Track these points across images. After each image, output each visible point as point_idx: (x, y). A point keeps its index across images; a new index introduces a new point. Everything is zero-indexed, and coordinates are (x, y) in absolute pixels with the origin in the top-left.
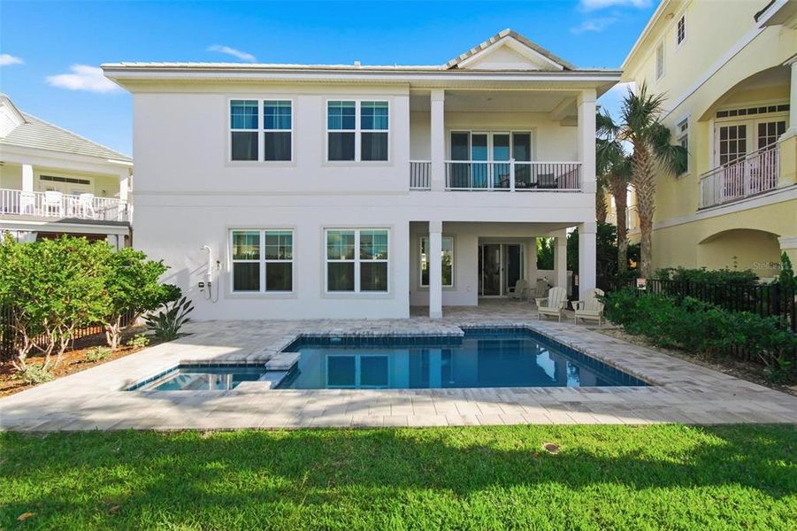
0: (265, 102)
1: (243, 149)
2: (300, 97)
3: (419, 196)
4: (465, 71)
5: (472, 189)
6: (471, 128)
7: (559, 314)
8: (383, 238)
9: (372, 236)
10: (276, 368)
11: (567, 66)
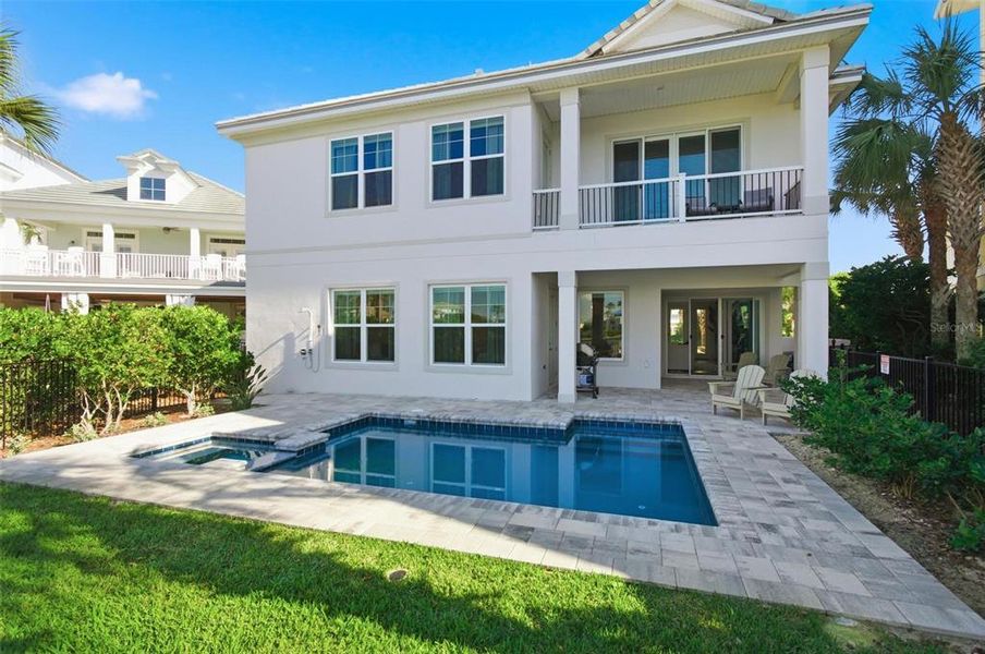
0: (365, 138)
1: (343, 195)
2: (402, 126)
3: (546, 238)
4: (615, 55)
5: (644, 221)
6: (643, 132)
7: (740, 407)
8: (499, 294)
9: (485, 293)
10: (285, 449)
11: (779, 16)
